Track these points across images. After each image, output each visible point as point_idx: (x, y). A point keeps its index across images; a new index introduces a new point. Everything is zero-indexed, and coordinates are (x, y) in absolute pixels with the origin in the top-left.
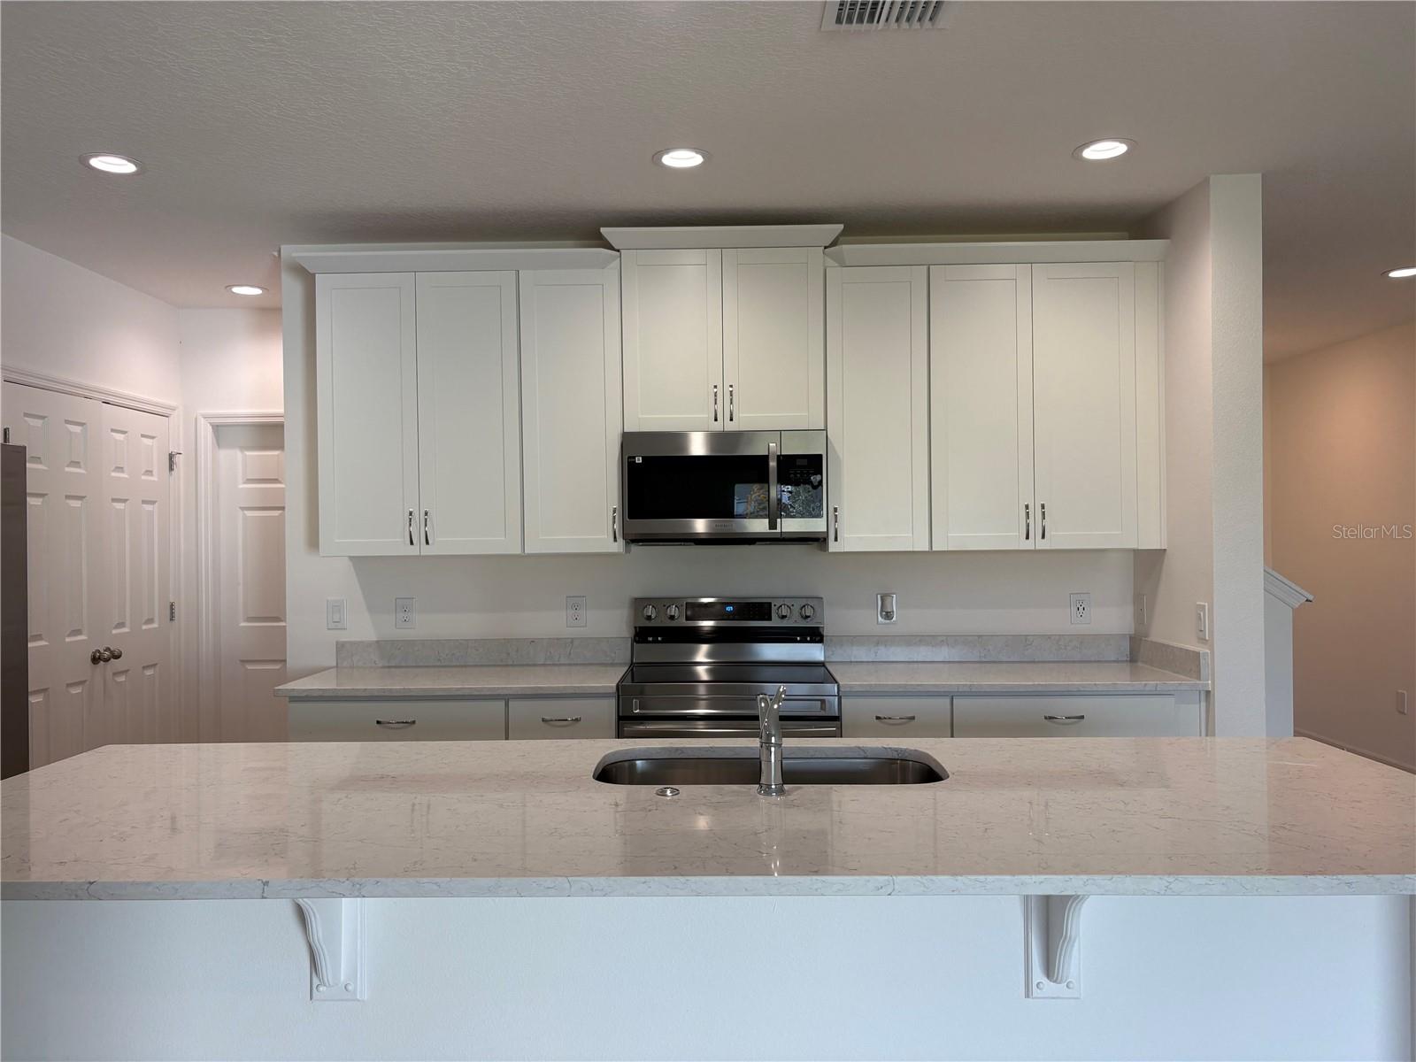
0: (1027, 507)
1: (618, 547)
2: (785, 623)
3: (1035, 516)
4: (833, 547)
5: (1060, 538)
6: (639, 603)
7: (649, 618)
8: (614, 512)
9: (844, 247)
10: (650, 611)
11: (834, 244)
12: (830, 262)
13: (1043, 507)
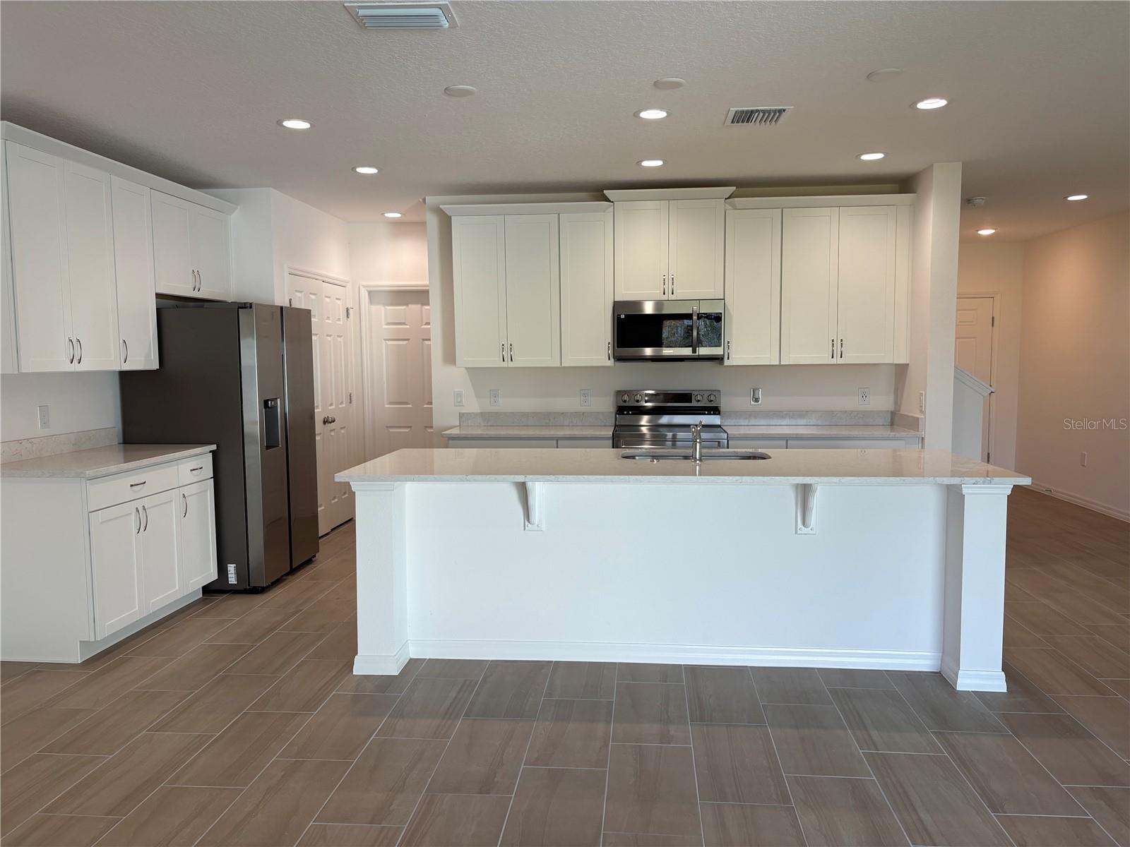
0: (833, 341)
1: (611, 363)
2: (699, 404)
3: (837, 346)
4: (727, 363)
5: (851, 357)
6: (619, 393)
7: (625, 401)
8: (609, 344)
9: (736, 199)
10: (626, 397)
11: (729, 198)
12: (728, 207)
13: (842, 340)
